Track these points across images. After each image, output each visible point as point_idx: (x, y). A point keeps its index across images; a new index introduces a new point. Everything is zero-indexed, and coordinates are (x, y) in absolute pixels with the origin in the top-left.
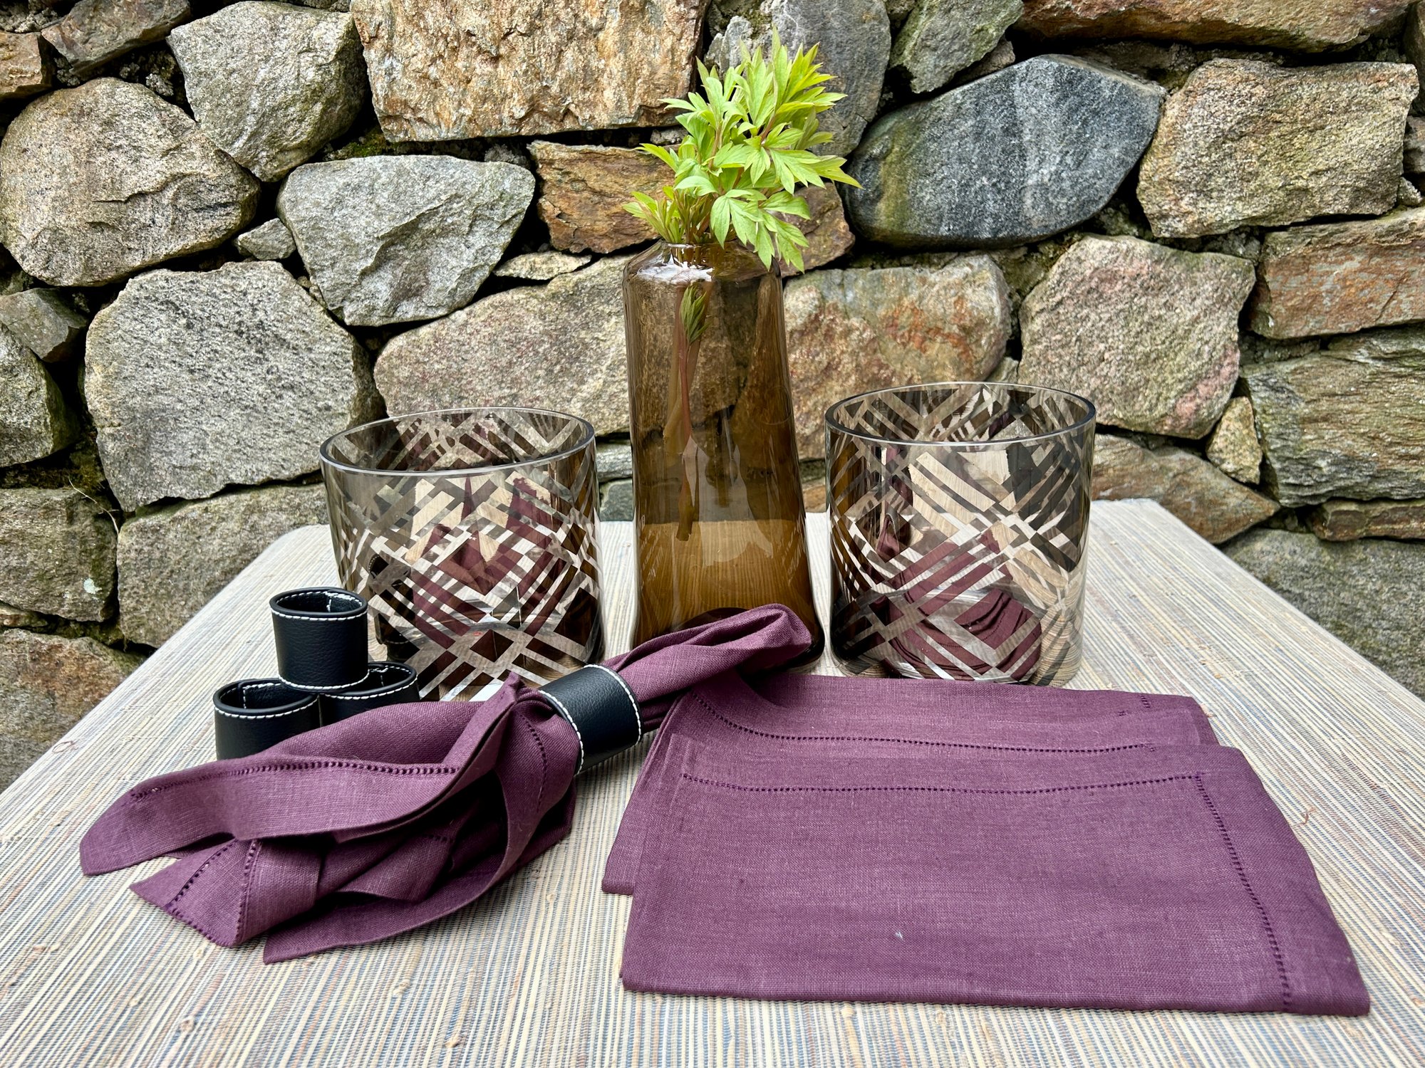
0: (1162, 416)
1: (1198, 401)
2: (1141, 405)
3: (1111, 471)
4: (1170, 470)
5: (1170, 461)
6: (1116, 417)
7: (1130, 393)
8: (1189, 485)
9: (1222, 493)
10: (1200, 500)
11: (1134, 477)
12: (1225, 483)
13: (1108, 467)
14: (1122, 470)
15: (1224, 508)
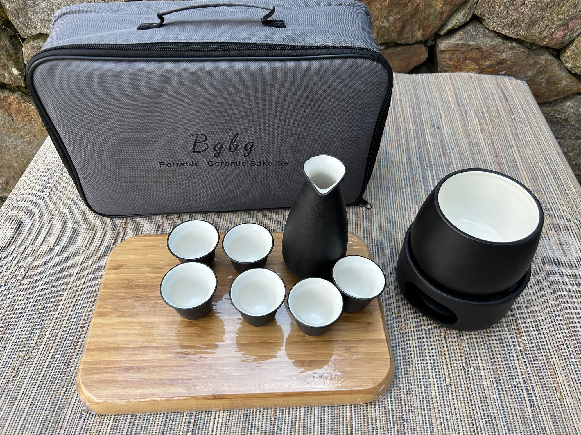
0: (544, 37)
1: (566, 31)
2: (536, 29)
3: (509, 62)
4: (539, 64)
5: (540, 59)
6: (520, 35)
7: (532, 23)
8: (545, 72)
9: (560, 79)
10: (548, 82)
11: (519, 66)
12: (564, 74)
13: (508, 60)
14: (514, 62)
15: (559, 86)
